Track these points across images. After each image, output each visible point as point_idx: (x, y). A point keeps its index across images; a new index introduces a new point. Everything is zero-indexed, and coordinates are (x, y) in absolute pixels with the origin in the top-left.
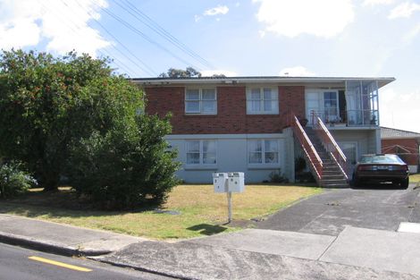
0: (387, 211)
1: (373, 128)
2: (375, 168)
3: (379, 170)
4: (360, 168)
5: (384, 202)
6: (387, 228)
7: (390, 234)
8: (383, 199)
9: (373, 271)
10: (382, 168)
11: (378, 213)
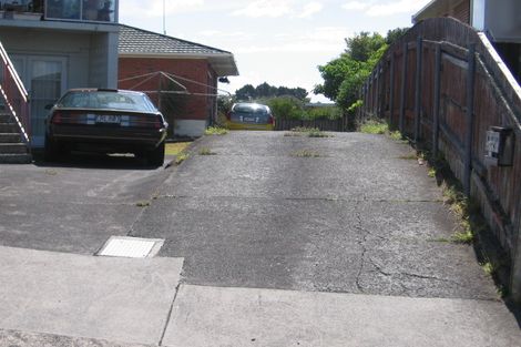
0: (90, 212)
1: (102, 28)
2: (90, 120)
3: (99, 125)
4: (58, 119)
5: (92, 193)
6: (77, 247)
7: (82, 261)
8: (92, 187)
9: (18, 336)
10: (107, 119)
11: (68, 218)
